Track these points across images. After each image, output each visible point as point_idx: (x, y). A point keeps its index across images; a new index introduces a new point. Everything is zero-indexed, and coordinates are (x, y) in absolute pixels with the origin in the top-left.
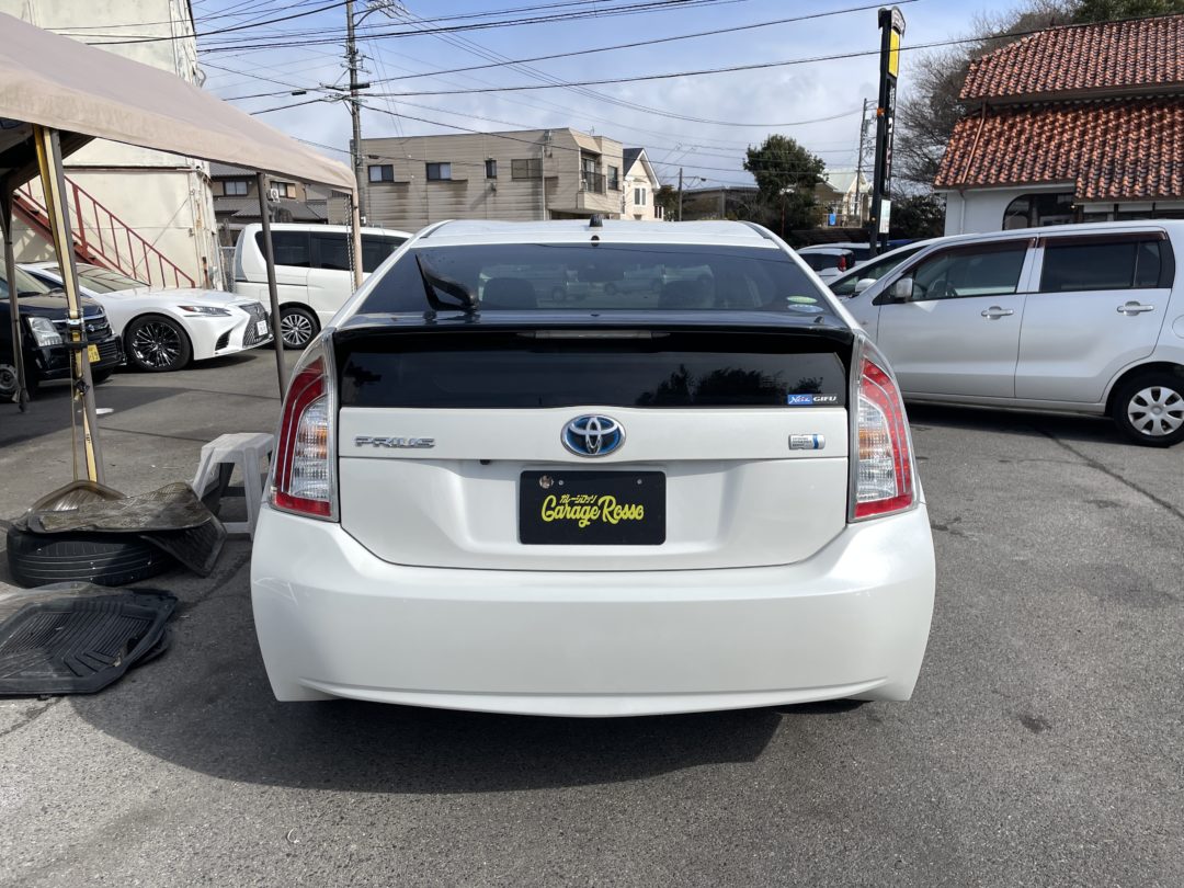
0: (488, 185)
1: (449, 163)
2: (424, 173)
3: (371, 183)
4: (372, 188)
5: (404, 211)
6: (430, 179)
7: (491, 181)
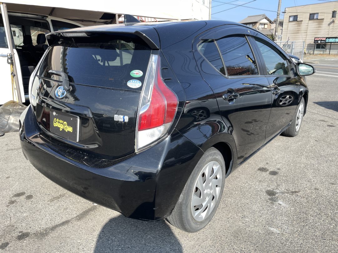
0: (332, 20)
1: (318, 13)
2: (309, 17)
3: (289, 21)
4: (289, 23)
5: (299, 31)
6: (310, 19)
7: (333, 18)
